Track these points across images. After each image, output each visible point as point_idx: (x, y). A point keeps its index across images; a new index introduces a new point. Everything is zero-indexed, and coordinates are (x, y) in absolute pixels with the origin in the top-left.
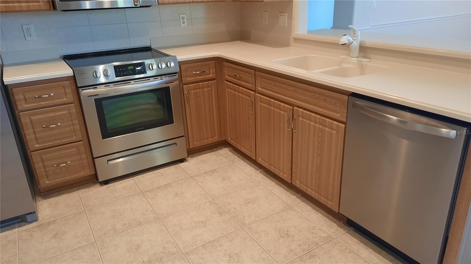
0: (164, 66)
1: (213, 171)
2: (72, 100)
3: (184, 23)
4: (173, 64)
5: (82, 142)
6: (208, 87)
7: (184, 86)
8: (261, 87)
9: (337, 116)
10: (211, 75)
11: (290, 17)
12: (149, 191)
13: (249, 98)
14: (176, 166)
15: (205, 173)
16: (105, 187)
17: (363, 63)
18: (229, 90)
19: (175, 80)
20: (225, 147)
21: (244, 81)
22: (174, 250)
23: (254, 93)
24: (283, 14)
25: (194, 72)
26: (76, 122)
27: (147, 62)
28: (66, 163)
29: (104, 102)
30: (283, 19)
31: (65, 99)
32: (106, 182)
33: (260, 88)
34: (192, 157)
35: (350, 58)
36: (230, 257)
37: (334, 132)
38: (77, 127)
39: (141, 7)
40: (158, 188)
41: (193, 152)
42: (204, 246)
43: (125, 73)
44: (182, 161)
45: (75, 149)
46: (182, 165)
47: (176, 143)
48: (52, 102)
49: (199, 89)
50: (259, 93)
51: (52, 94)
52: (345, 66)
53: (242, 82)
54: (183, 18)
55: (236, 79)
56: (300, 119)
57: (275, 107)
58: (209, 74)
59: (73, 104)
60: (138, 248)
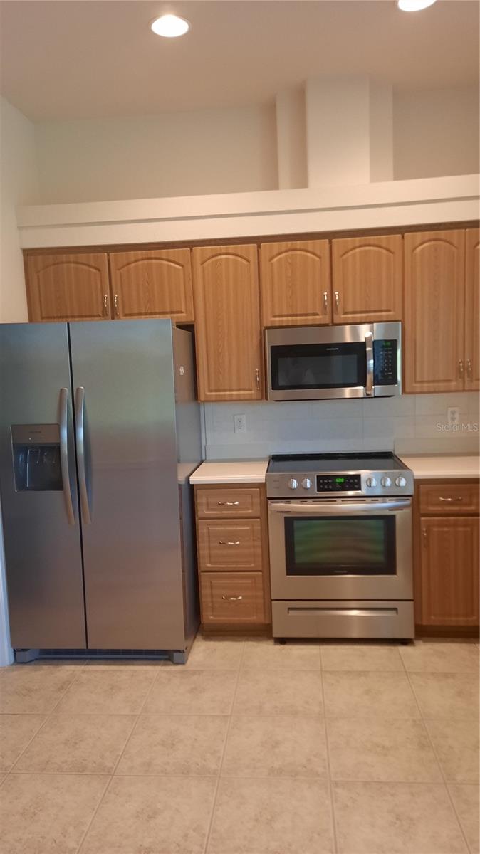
0: (388, 483)
1: (446, 675)
2: (258, 514)
3: (453, 419)
4: (403, 482)
5: (260, 573)
6: (465, 526)
7: (422, 518)
10: (472, 508)
12: (331, 673)
14: (392, 648)
15: (433, 674)
16: (279, 647)
19: (406, 506)
22: (320, 770)
25: (441, 499)
26: (258, 543)
27: (365, 474)
28: (237, 597)
29: (296, 524)
31: (250, 511)
32: (282, 641)
34: (425, 642)
36: (397, 819)
38: (259, 551)
39: (375, 397)
40: (348, 672)
41: (425, 632)
42: (366, 784)
44: (405, 642)
45: (250, 581)
46: (402, 649)
47: (395, 609)
48: (234, 512)
49: (446, 526)
51: (237, 503)
54: (453, 413)
58: (469, 505)
59: (258, 520)
60: (276, 744)
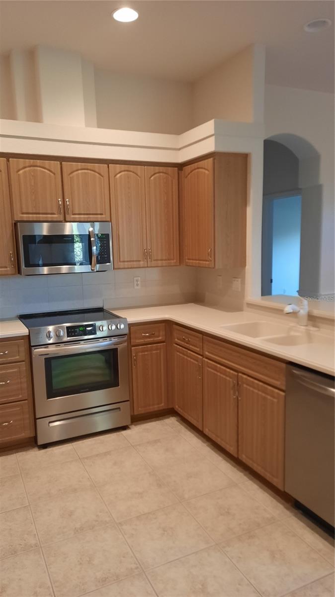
0: (114, 327)
1: (156, 441)
2: (24, 359)
3: (137, 285)
4: (122, 326)
5: (26, 401)
6: (157, 349)
7: (132, 348)
8: (209, 352)
9: (277, 383)
10: (160, 338)
11: (243, 283)
12: (87, 458)
13: (196, 363)
14: (118, 433)
15: (148, 442)
16: (43, 451)
17: (311, 332)
18: (178, 353)
19: (124, 342)
20: (172, 416)
21: (193, 345)
22: (108, 519)
23: (201, 357)
24: (236, 279)
25: (143, 334)
26: (24, 380)
27: (98, 323)
28: (8, 422)
29: (53, 363)
30: (237, 284)
31: (18, 357)
32: (45, 446)
33: (207, 353)
34: (135, 425)
35: (299, 326)
36: (164, 531)
37: (275, 400)
38: (25, 385)
39: (97, 271)
40: (97, 455)
41: (138, 419)
42: (138, 518)
43: (76, 334)
44: (125, 428)
45: (18, 409)
46: (124, 433)
47: (119, 408)
48: (4, 359)
49: (147, 351)
50: (207, 358)
51: (6, 352)
52: (292, 333)
53: (191, 346)
54: (137, 281)
55: (185, 342)
56: (245, 386)
57: (221, 373)
58: (159, 337)
59: (24, 363)
60: (71, 514)
